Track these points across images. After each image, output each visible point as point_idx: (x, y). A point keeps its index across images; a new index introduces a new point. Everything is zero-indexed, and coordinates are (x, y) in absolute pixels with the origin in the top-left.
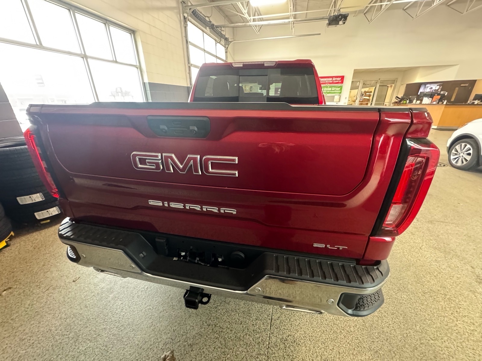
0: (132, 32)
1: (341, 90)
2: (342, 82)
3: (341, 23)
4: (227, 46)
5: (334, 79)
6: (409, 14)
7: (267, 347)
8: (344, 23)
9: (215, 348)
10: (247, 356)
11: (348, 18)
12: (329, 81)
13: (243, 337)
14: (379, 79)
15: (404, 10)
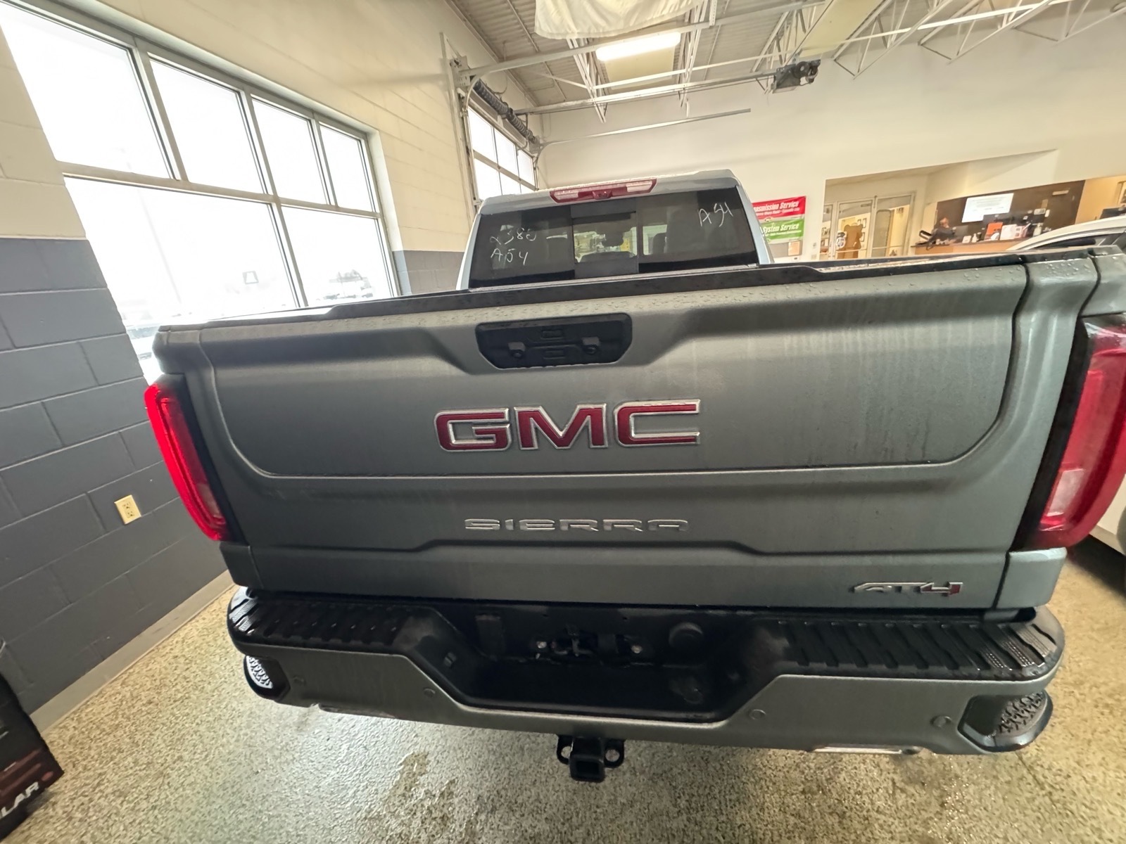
0: (363, 136)
1: (801, 227)
2: (803, 212)
3: (803, 80)
4: (536, 155)
5: (784, 205)
6: (936, 52)
8: (811, 81)
11: (818, 68)
12: (772, 211)
14: (876, 197)
15: (922, 45)
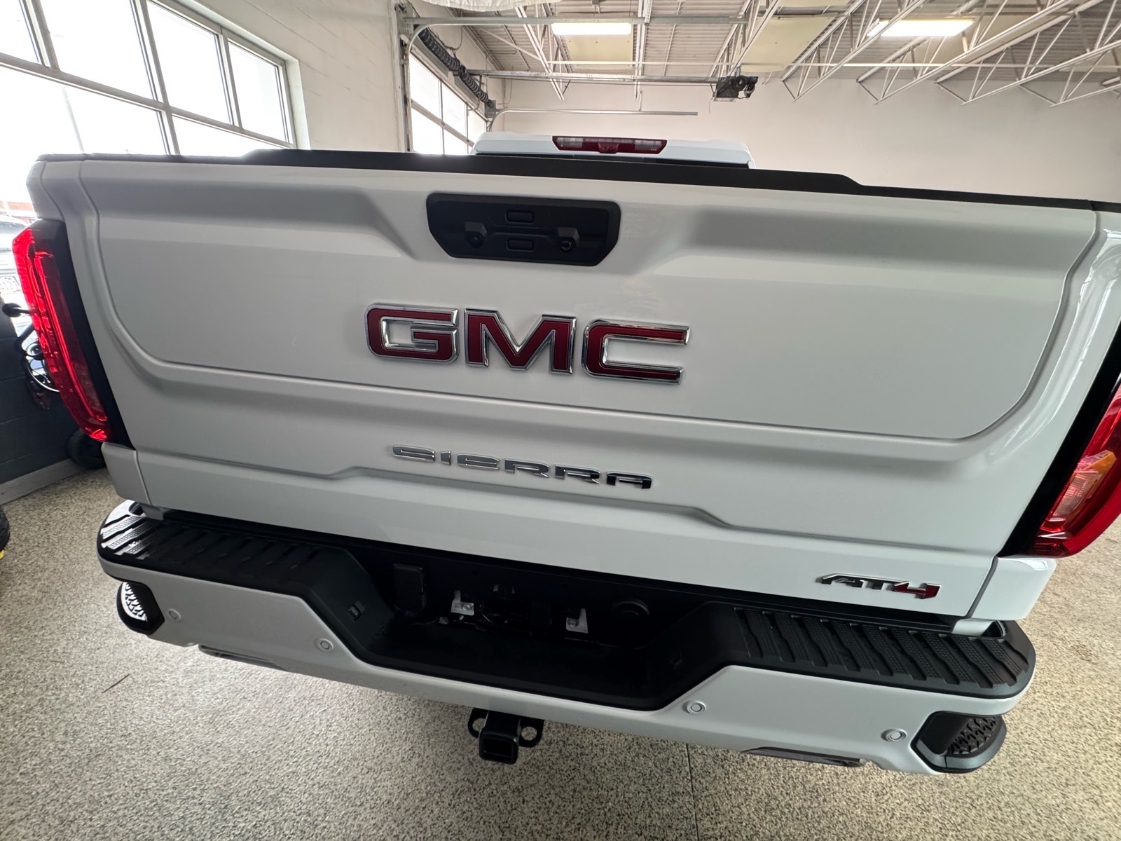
0: (284, 63)
3: (742, 94)
4: (490, 119)
6: (869, 92)
7: (689, 778)
8: (748, 96)
9: (575, 791)
10: (650, 799)
11: (756, 85)
13: (633, 761)
15: (860, 82)
